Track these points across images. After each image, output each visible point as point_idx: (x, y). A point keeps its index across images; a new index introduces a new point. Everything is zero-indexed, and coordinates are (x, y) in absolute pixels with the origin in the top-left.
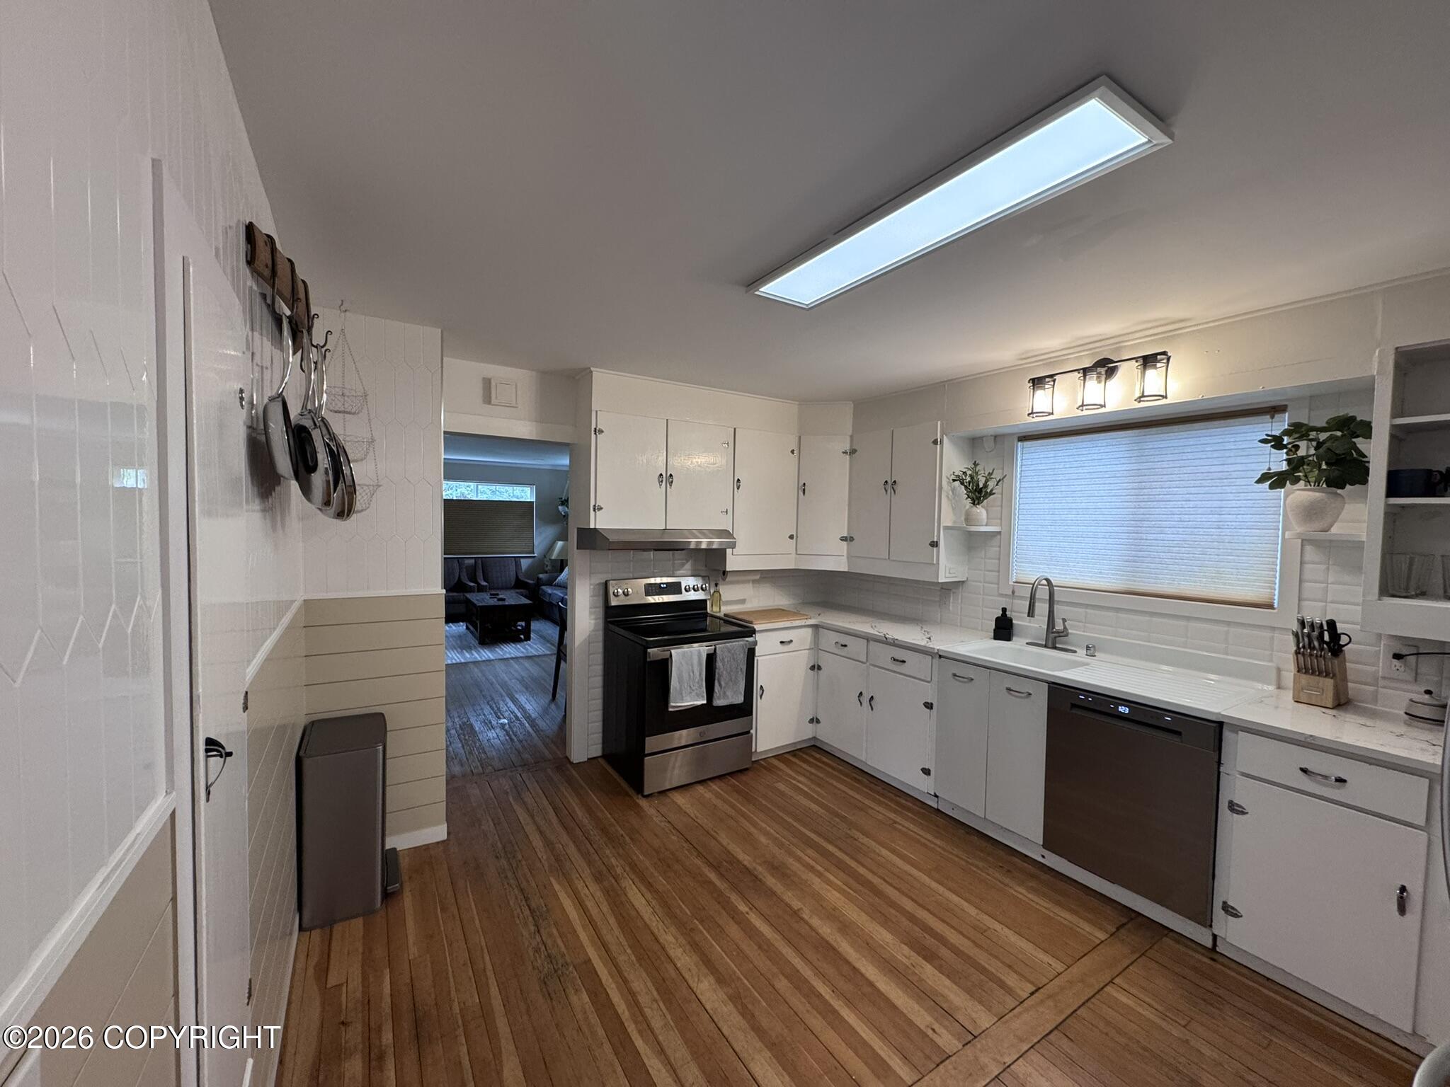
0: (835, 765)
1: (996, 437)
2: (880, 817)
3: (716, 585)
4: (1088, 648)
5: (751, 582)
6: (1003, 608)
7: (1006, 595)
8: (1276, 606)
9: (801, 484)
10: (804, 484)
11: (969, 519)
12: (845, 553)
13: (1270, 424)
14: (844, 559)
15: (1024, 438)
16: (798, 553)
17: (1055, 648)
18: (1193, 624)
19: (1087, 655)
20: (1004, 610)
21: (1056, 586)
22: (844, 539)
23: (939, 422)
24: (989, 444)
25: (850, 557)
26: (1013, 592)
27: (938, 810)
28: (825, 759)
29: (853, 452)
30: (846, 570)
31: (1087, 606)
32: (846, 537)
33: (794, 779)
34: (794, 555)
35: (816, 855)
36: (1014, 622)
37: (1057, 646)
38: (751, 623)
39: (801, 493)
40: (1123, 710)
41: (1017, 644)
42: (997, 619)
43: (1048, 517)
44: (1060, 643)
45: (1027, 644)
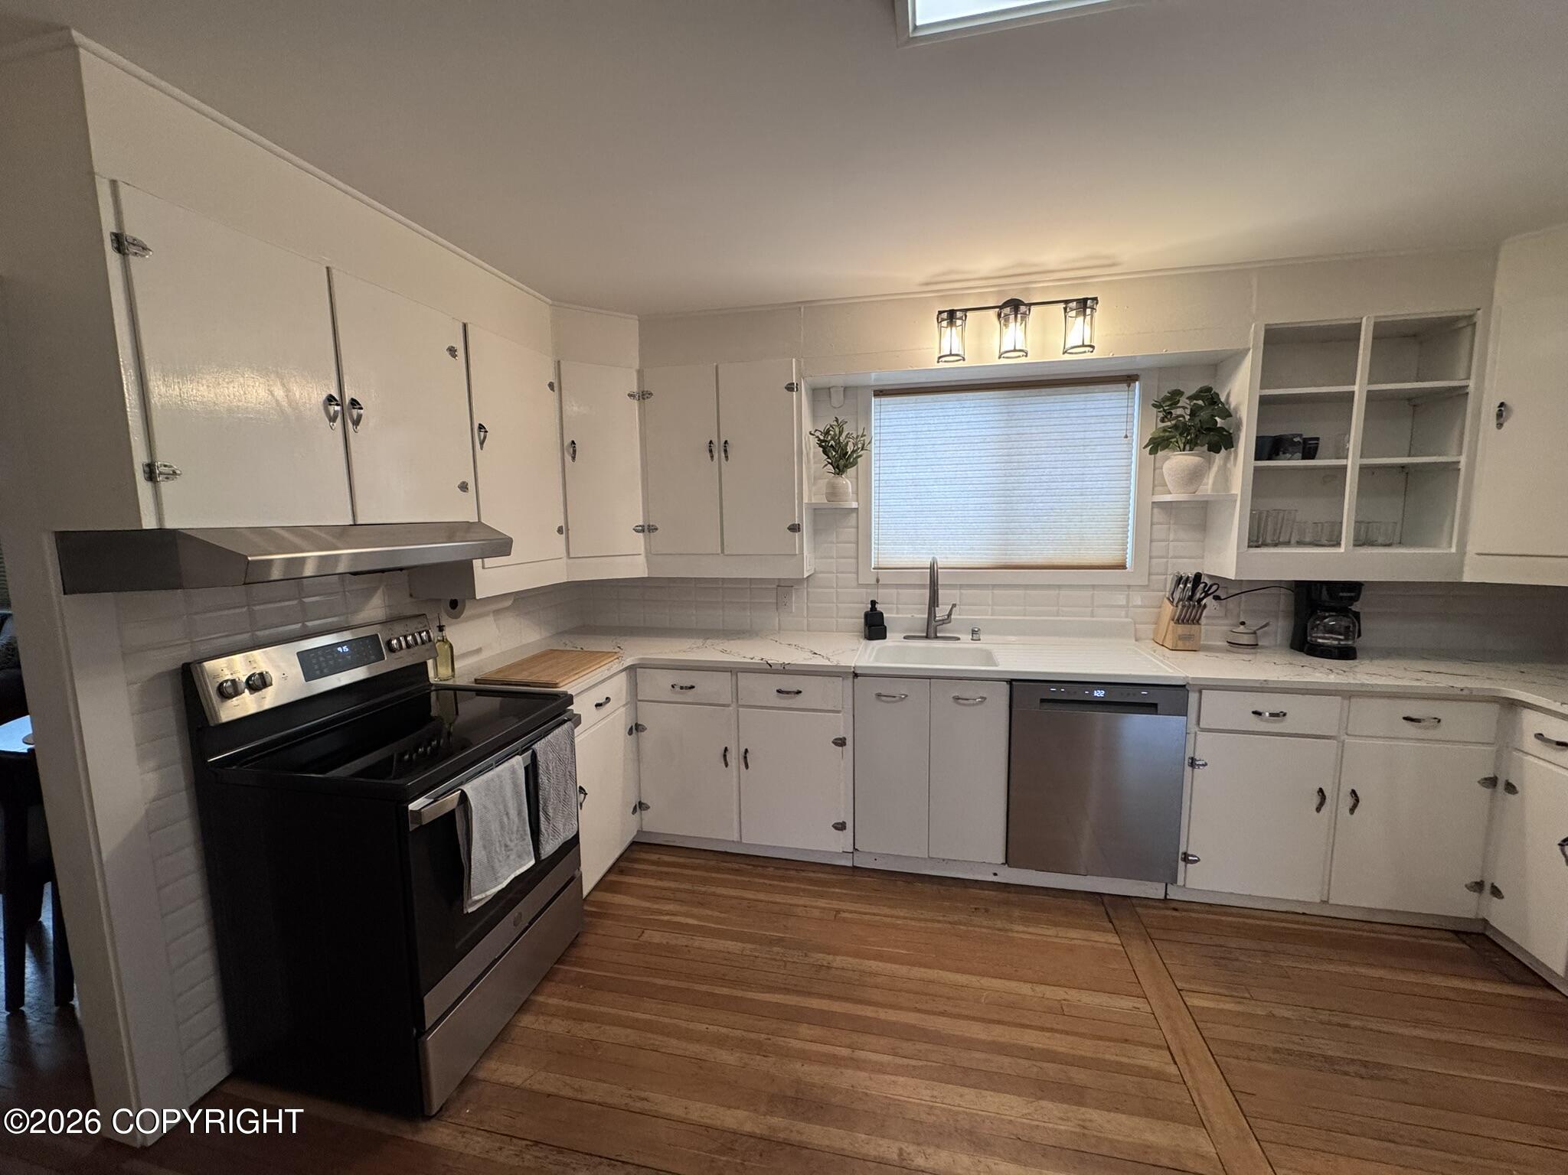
0: (682, 860)
1: (846, 389)
2: (816, 913)
3: (441, 628)
4: (974, 632)
5: (491, 615)
6: (872, 601)
7: (867, 586)
8: (1127, 566)
9: (567, 442)
10: (573, 442)
11: (833, 493)
12: (642, 550)
13: (1127, 393)
14: (642, 559)
15: (880, 393)
16: (571, 556)
17: (936, 637)
18: (1063, 592)
19: (972, 640)
20: (873, 603)
21: (941, 568)
22: (640, 529)
23: (794, 360)
24: (837, 398)
25: (649, 554)
26: (878, 581)
27: (854, 867)
28: (666, 858)
29: (643, 396)
30: (647, 576)
31: (961, 587)
32: (643, 526)
33: (661, 912)
34: (565, 559)
35: (817, 1032)
36: (884, 615)
37: (938, 635)
38: (555, 685)
39: (568, 458)
40: (1099, 694)
41: (893, 639)
42: (867, 615)
43: (911, 489)
44: (940, 632)
45: (905, 638)
